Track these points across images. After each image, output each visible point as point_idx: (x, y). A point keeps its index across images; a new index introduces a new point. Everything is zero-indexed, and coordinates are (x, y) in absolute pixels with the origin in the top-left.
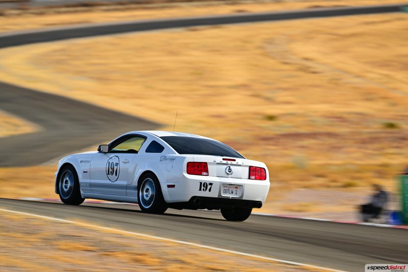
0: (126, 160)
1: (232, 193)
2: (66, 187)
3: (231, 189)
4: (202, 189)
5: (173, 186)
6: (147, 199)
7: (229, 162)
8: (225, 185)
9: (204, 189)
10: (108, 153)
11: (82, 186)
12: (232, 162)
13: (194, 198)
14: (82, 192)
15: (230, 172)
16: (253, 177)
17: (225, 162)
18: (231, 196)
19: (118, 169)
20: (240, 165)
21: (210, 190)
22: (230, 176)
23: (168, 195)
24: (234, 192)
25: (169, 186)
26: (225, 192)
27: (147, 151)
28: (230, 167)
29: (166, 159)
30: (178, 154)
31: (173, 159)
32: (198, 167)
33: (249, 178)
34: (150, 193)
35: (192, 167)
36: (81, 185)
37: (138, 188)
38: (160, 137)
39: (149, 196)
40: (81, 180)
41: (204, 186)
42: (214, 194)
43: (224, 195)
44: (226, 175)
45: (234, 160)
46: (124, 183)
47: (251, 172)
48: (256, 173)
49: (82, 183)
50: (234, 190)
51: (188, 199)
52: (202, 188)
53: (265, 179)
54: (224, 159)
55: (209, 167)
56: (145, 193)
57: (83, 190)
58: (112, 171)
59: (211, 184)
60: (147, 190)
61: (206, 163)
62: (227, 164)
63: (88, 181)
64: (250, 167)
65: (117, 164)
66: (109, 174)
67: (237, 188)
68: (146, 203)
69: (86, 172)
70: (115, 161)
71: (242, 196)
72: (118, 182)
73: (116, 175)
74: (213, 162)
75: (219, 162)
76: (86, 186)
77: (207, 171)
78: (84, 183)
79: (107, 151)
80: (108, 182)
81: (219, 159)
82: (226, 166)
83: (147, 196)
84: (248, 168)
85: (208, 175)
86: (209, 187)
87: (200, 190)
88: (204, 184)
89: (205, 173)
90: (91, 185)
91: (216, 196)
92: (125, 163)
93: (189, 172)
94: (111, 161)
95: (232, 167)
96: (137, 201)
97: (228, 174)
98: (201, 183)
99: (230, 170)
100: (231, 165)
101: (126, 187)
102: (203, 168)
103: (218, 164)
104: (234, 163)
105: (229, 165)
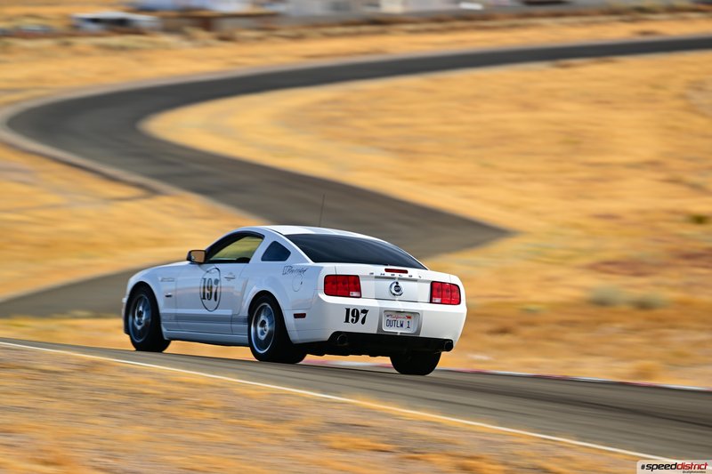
0: (231, 273)
1: (402, 325)
2: (139, 323)
3: (399, 320)
4: (350, 321)
5: (303, 316)
6: (263, 337)
7: (397, 275)
8: (389, 313)
9: (353, 320)
10: (203, 263)
11: (165, 320)
12: (401, 274)
13: (336, 334)
14: (164, 330)
15: (398, 291)
16: (438, 300)
17: (389, 274)
18: (399, 331)
19: (218, 290)
20: (415, 280)
21: (363, 322)
22: (397, 298)
23: (297, 331)
24: (405, 325)
25: (296, 316)
26: (390, 324)
27: (263, 259)
28: (397, 283)
29: (292, 271)
30: (311, 263)
31: (302, 271)
32: (344, 283)
33: (431, 302)
34: (267, 327)
35: (333, 283)
36: (163, 318)
37: (249, 320)
38: (287, 236)
39: (266, 333)
40: (164, 308)
41: (354, 314)
42: (370, 327)
43: (386, 329)
44: (392, 297)
45: (406, 272)
46: (228, 312)
47: (435, 291)
48: (443, 293)
49: (165, 314)
50: (406, 321)
51: (326, 336)
52: (351, 317)
53: (459, 303)
54: (387, 270)
55: (363, 283)
56: (259, 329)
57: (166, 326)
58: (209, 294)
59: (365, 311)
60: (263, 324)
61: (357, 276)
62: (394, 278)
63: (173, 311)
64: (433, 283)
65: (217, 281)
66: (204, 298)
67: (409, 317)
68: (262, 344)
69: (170, 296)
70: (214, 276)
71: (419, 331)
72: (218, 312)
73: (216, 300)
74: (368, 274)
75: (379, 275)
76: (170, 320)
77: (358, 289)
78: (168, 314)
79: (202, 261)
80: (204, 312)
81: (380, 270)
82: (390, 282)
83: (262, 333)
84: (429, 285)
85: (360, 297)
86: (362, 316)
87: (347, 321)
88: (354, 310)
89: (355, 294)
90: (178, 318)
91: (374, 331)
92: (229, 279)
93: (327, 292)
94: (208, 276)
95: (401, 284)
96: (247, 342)
97: (394, 294)
98: (348, 310)
99: (398, 288)
100: (399, 279)
101: (231, 320)
102: (352, 285)
103: (377, 277)
104: (404, 276)
105: (396, 280)
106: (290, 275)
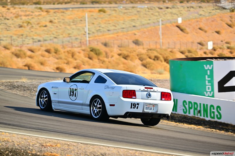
0: (82, 87)
1: (151, 109)
3: (150, 107)
4: (132, 108)
5: (114, 105)
7: (149, 90)
8: (146, 105)
9: (133, 107)
10: (69, 82)
11: (53, 103)
12: (151, 89)
13: (127, 113)
14: (53, 106)
15: (149, 96)
16: (163, 99)
17: (146, 90)
18: (150, 111)
19: (77, 93)
20: (156, 92)
21: (137, 108)
22: (149, 98)
23: (110, 111)
24: (152, 109)
25: (111, 105)
26: (147, 109)
27: (96, 82)
28: (149, 93)
29: (109, 88)
30: (116, 85)
31: (113, 88)
32: (130, 93)
33: (161, 100)
35: (126, 93)
37: (90, 106)
38: (104, 73)
40: (52, 98)
41: (134, 105)
42: (139, 110)
43: (146, 111)
44: (147, 98)
45: (152, 88)
46: (81, 102)
47: (162, 96)
49: (53, 100)
50: (152, 107)
51: (123, 114)
52: (133, 106)
53: (171, 100)
54: (145, 88)
55: (137, 93)
58: (72, 94)
59: (138, 104)
61: (135, 90)
63: (57, 99)
64: (162, 93)
65: (76, 90)
66: (70, 96)
67: (154, 106)
69: (56, 94)
70: (74, 87)
71: (157, 112)
72: (76, 101)
73: (75, 96)
74: (138, 90)
75: (142, 90)
76: (56, 103)
77: (135, 95)
78: (54, 101)
80: (70, 101)
81: (142, 88)
82: (147, 92)
84: (160, 93)
85: (136, 98)
86: (137, 106)
87: (131, 108)
88: (134, 104)
89: (134, 97)
90: (59, 102)
91: (141, 112)
92: (81, 89)
93: (124, 97)
94: (72, 88)
97: (148, 97)
98: (132, 104)
101: (82, 105)
102: (132, 94)
104: (152, 90)
105: (149, 92)
106: (108, 89)
